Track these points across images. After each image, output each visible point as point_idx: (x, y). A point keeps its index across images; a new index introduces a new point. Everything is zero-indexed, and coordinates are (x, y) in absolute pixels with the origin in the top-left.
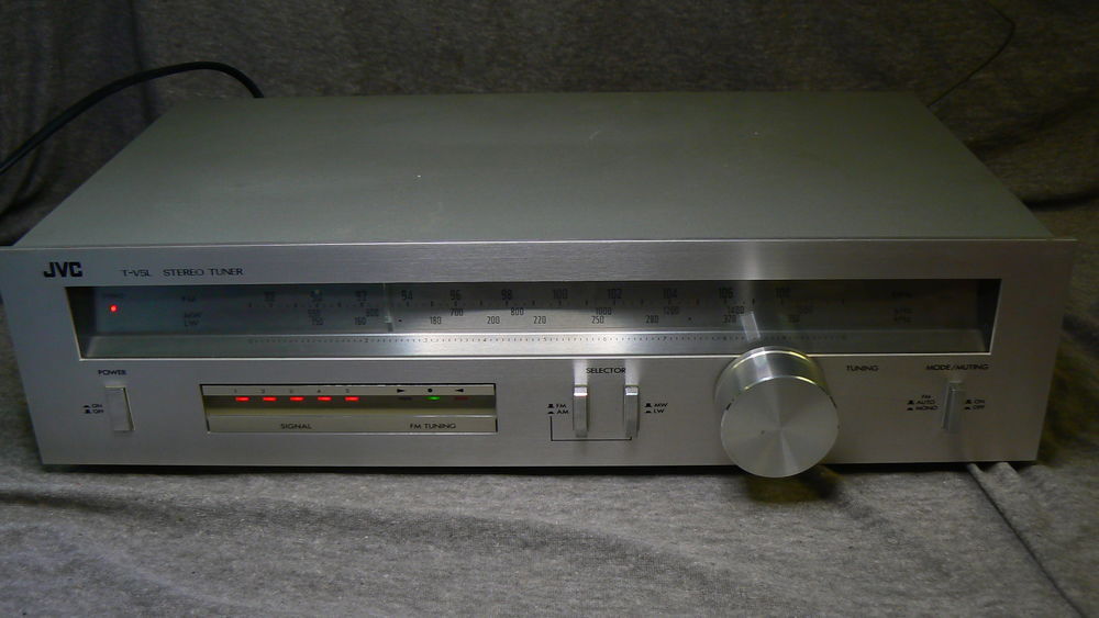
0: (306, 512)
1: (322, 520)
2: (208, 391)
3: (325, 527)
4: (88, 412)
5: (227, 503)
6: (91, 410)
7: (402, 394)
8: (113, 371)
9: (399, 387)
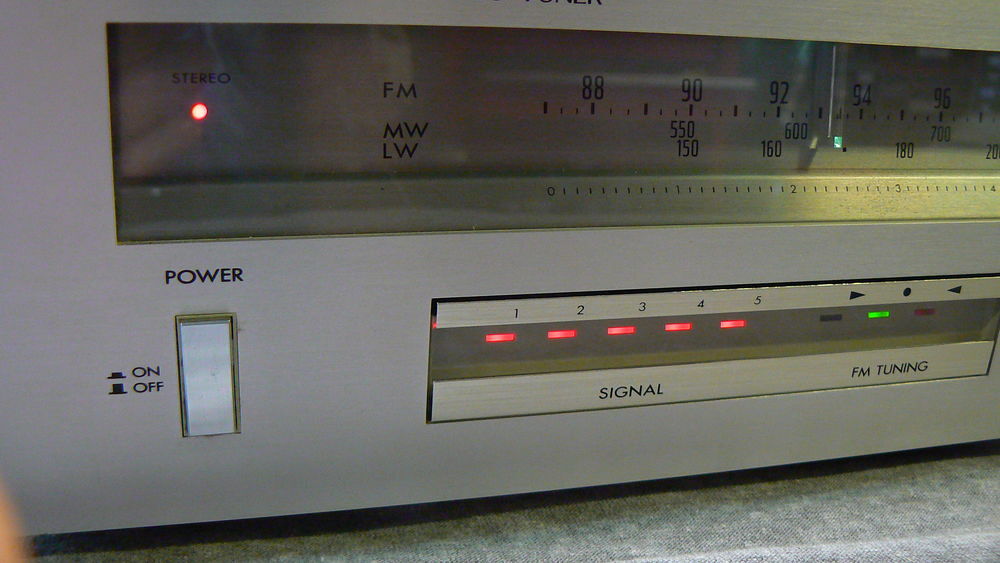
2: (451, 317)
4: (118, 389)
6: (127, 383)
7: (857, 302)
8: (208, 273)
9: (857, 287)
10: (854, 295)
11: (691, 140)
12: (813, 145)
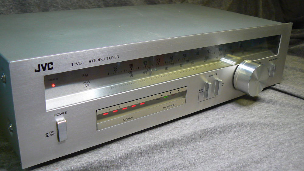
0: (156, 146)
1: (162, 147)
2: (99, 112)
3: (164, 149)
4: (47, 136)
5: (128, 153)
6: (49, 135)
7: (162, 96)
8: (61, 113)
9: (162, 94)
10: (162, 95)
11: (132, 74)
12: (151, 71)
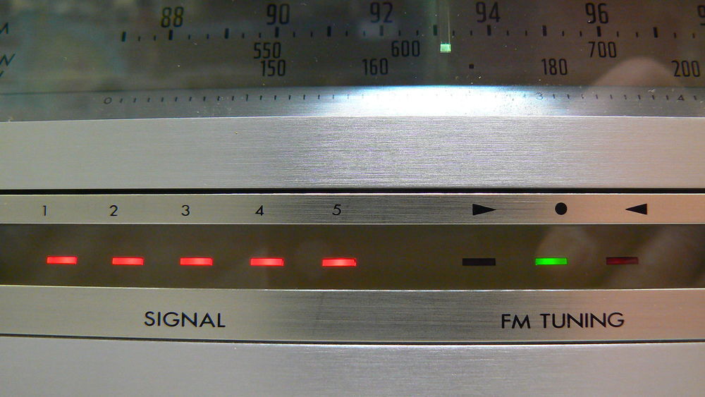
11: (277, 60)
